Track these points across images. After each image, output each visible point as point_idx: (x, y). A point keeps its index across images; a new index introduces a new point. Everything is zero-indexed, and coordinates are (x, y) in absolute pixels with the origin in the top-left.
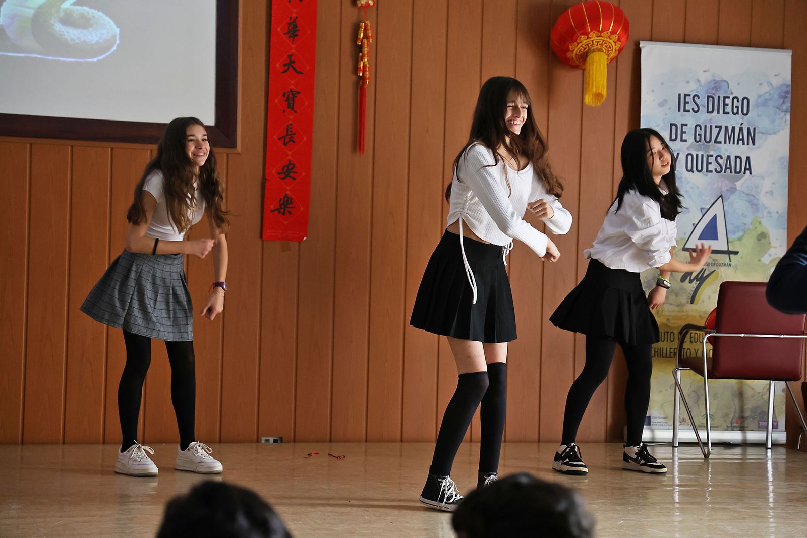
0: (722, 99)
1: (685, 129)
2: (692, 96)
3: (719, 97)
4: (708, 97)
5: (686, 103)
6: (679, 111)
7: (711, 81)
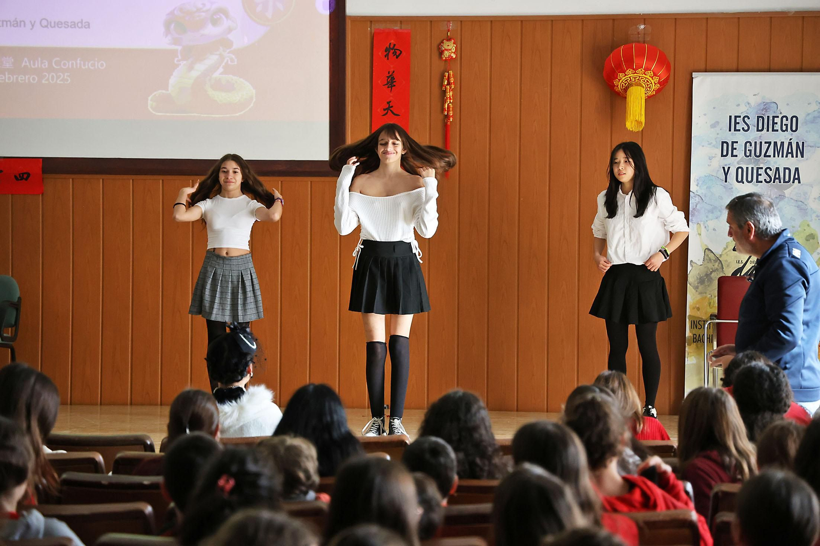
0: (771, 118)
1: (735, 145)
2: (742, 117)
3: (768, 117)
4: (758, 117)
5: (736, 123)
6: (730, 130)
7: (761, 103)
